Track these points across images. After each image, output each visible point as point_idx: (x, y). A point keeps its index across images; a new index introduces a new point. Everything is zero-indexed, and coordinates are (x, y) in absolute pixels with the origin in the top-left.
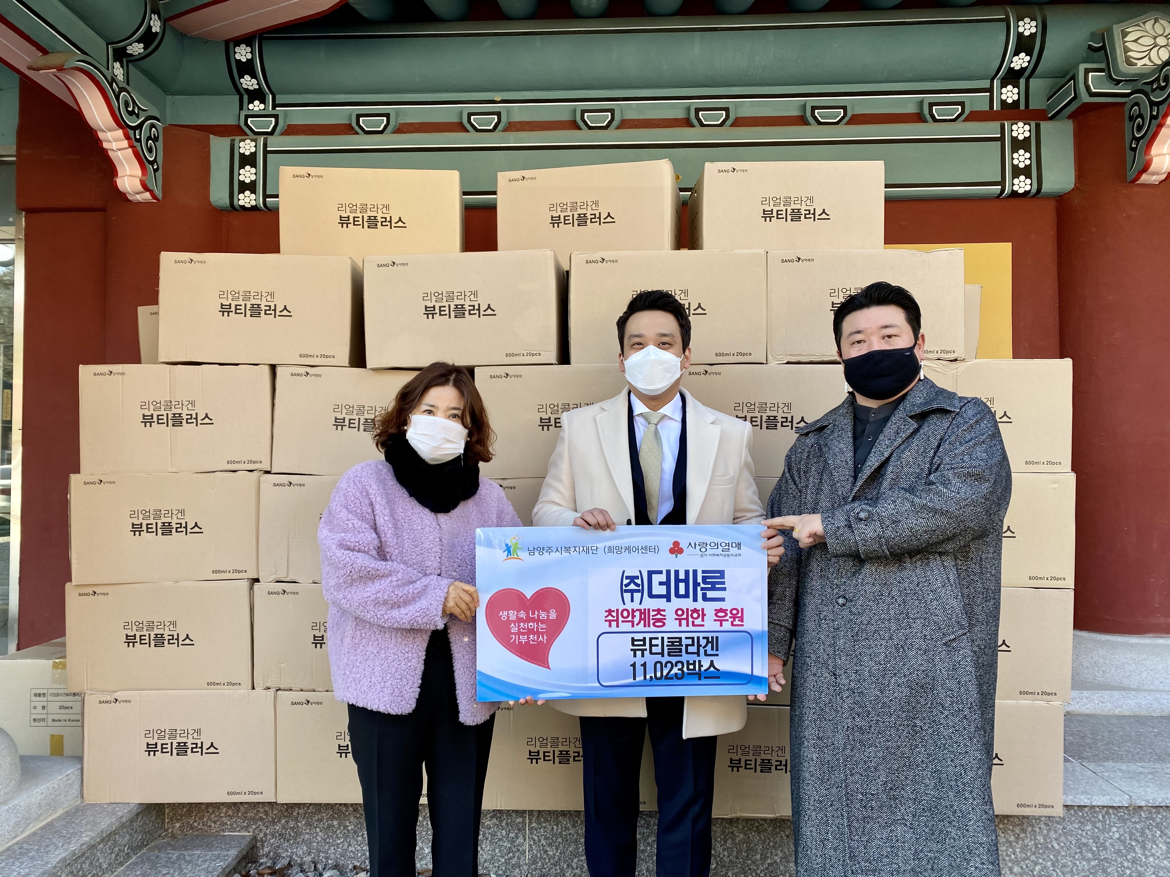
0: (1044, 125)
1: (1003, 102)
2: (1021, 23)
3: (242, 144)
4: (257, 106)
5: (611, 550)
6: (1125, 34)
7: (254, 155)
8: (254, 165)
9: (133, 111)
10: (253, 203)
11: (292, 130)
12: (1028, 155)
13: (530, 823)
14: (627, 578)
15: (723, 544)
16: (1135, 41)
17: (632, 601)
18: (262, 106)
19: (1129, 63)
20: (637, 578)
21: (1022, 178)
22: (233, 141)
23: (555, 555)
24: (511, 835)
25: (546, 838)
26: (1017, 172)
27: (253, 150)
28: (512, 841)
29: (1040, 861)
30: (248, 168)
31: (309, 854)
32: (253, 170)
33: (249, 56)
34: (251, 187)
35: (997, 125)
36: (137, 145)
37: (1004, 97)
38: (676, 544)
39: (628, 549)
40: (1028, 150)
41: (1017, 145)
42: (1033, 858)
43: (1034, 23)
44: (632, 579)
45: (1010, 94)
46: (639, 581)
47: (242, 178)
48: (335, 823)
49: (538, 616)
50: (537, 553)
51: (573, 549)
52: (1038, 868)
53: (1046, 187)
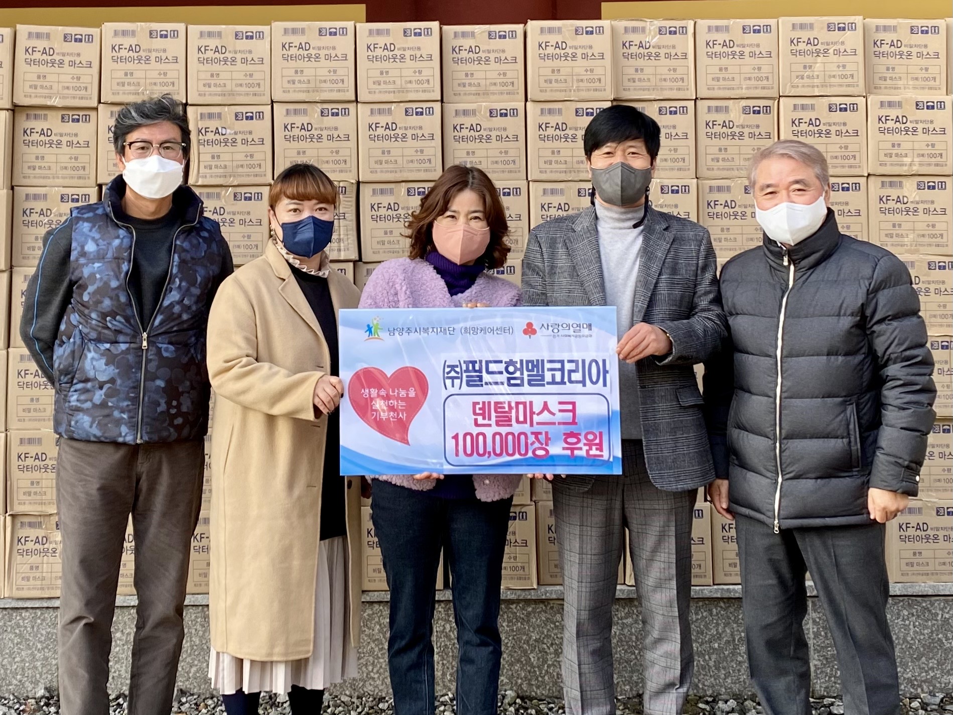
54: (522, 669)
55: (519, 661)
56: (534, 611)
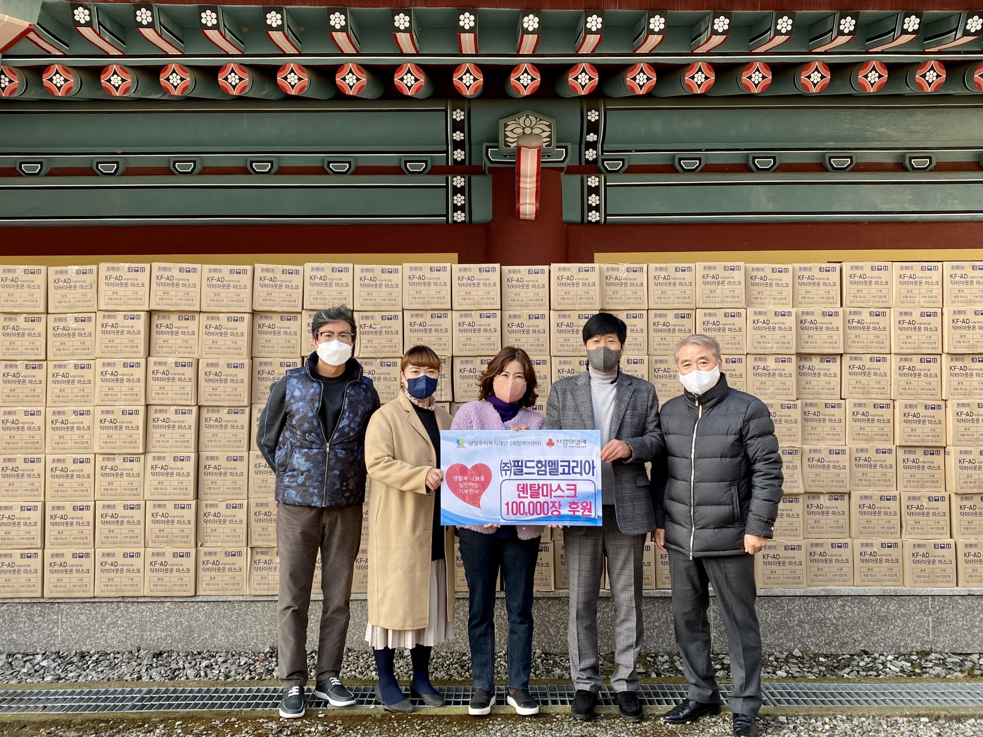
0: (474, 178)
1: (455, 160)
2: (454, 113)
6: (506, 126)
12: (463, 198)
13: (62, 619)
16: (512, 131)
19: (506, 144)
21: (459, 212)
24: (50, 626)
25: (71, 628)
26: (456, 208)
28: (51, 630)
35: (443, 177)
37: (455, 157)
40: (463, 194)
41: (456, 191)
43: (462, 113)
45: (459, 155)
53: (474, 219)
54: (545, 637)
55: (543, 632)
56: (552, 604)
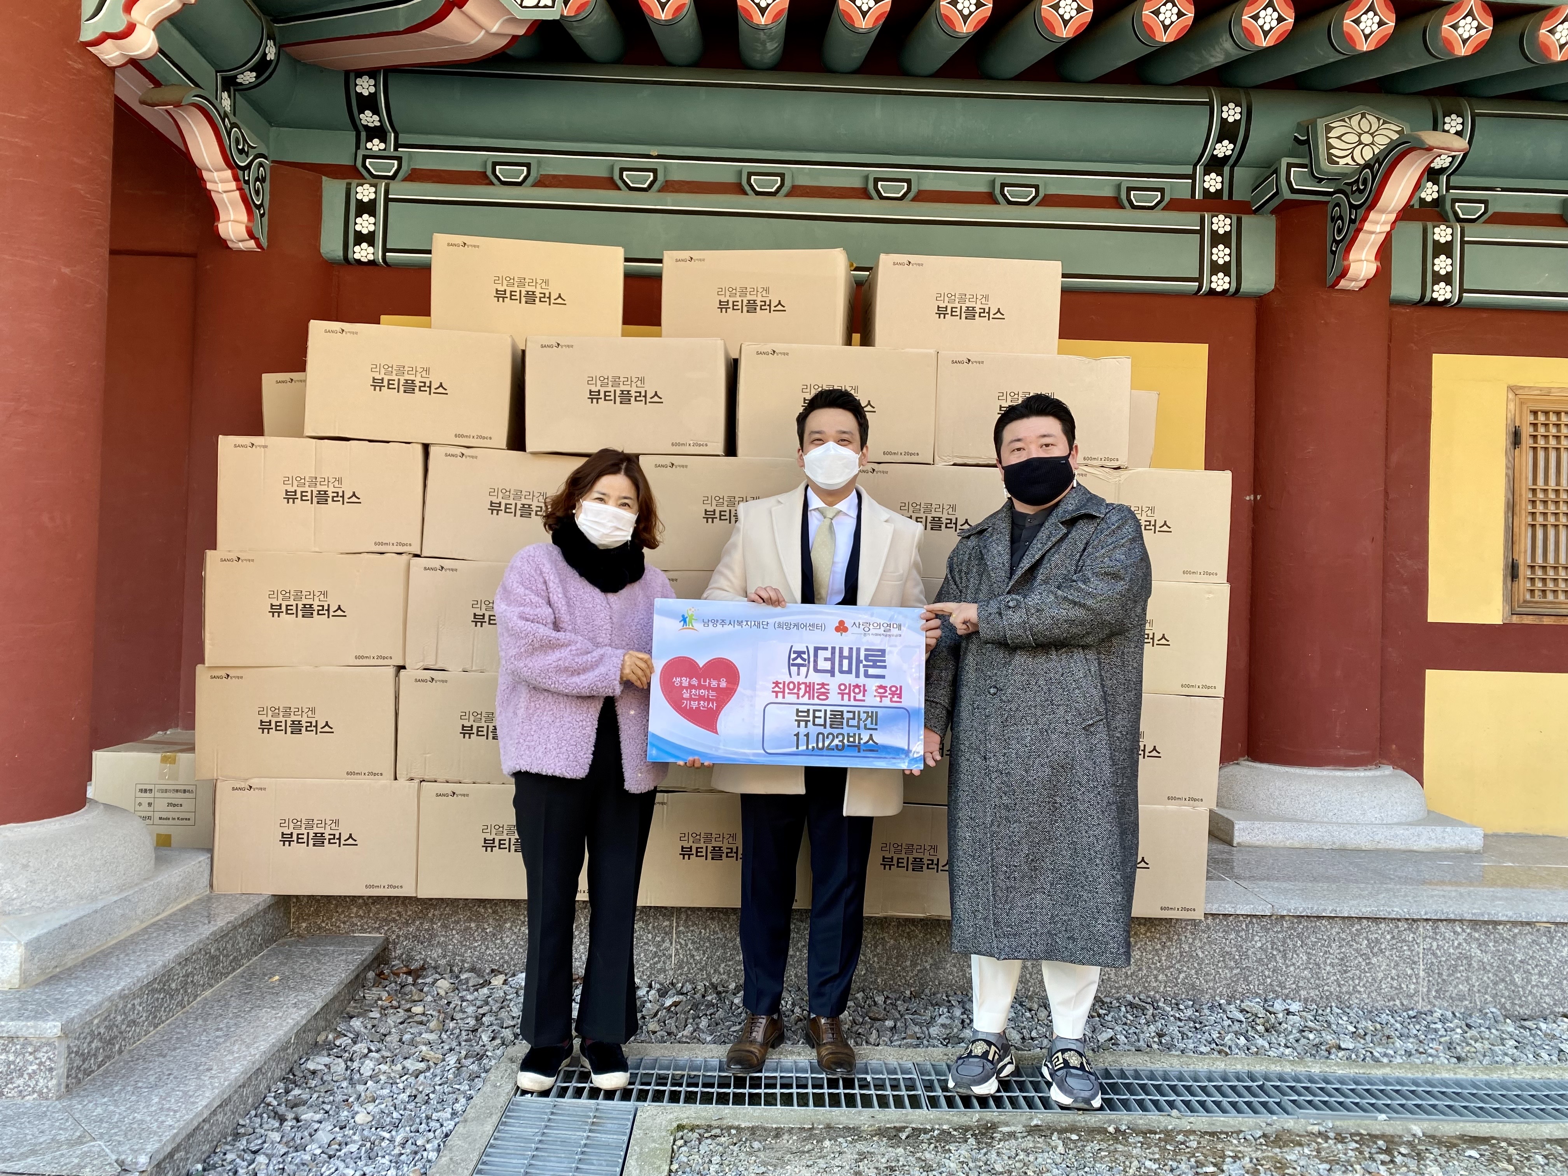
0: (1245, 219)
1: (1206, 191)
2: (1225, 108)
3: (359, 189)
4: (376, 145)
5: (780, 625)
6: (1329, 129)
7: (373, 202)
8: (373, 214)
9: (243, 149)
10: (371, 257)
11: (416, 176)
12: (1227, 251)
13: (678, 926)
14: (795, 652)
15: (885, 625)
16: (1339, 138)
17: (798, 674)
18: (382, 146)
19: (1331, 160)
20: (804, 653)
21: (1221, 275)
22: (349, 184)
23: (728, 628)
24: (658, 939)
25: (693, 943)
26: (1216, 268)
27: (372, 196)
28: (658, 945)
29: (1185, 969)
30: (366, 216)
31: (444, 957)
32: (372, 220)
33: (372, 90)
34: (369, 239)
35: (1196, 216)
36: (245, 186)
37: (1206, 185)
38: (842, 623)
39: (796, 625)
40: (1228, 245)
41: (1218, 239)
42: (1177, 966)
43: (1238, 109)
44: (799, 654)
45: (1213, 182)
46: (805, 656)
47: (358, 228)
48: (473, 925)
49: (710, 684)
50: (711, 624)
51: (745, 623)
52: (1182, 976)
53: (1245, 287)
